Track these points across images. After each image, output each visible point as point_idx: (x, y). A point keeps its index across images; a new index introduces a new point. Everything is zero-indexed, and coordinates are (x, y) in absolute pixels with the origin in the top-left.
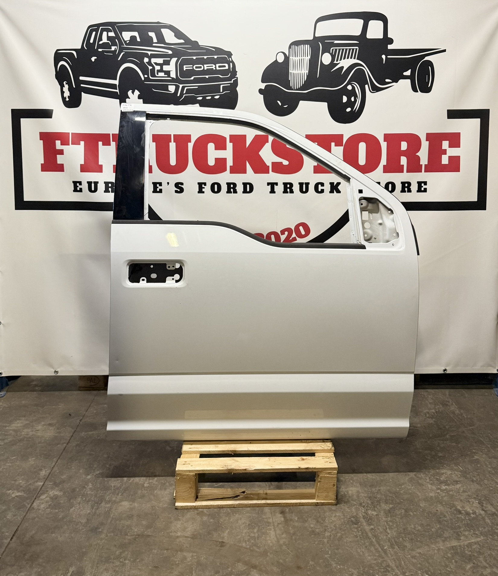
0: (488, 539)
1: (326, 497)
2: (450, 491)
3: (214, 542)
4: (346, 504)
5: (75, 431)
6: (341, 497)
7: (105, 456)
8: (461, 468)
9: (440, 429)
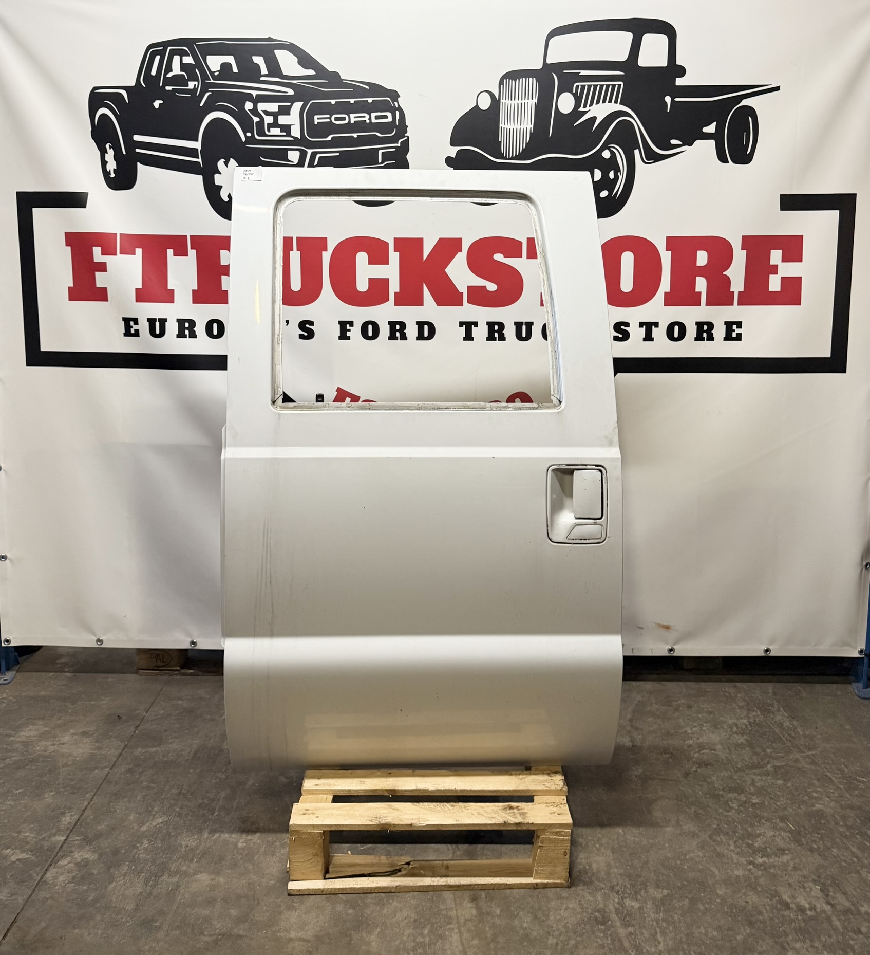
1: (550, 874)
2: (770, 867)
4: (587, 887)
5: (126, 746)
6: (578, 874)
7: (175, 791)
8: (791, 826)
9: (757, 754)
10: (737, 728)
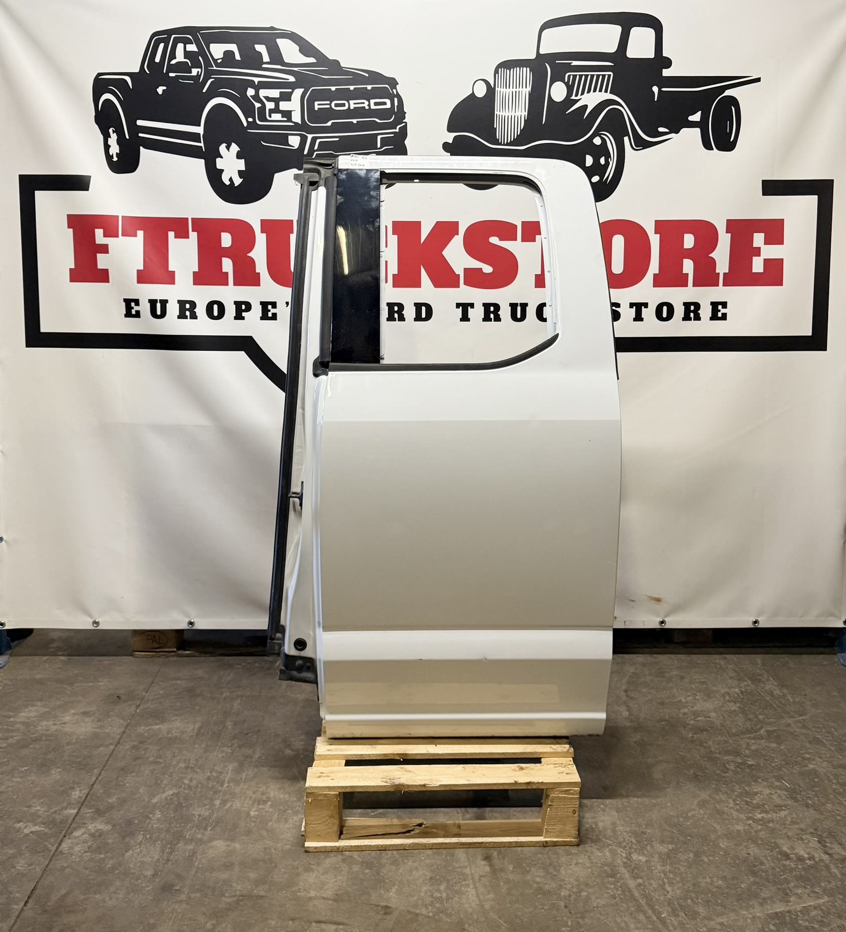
0: (836, 901)
1: (560, 832)
2: (768, 822)
3: (372, 906)
4: (594, 843)
5: (128, 724)
6: (586, 832)
7: (182, 765)
8: (787, 784)
9: (750, 720)
10: (730, 697)
